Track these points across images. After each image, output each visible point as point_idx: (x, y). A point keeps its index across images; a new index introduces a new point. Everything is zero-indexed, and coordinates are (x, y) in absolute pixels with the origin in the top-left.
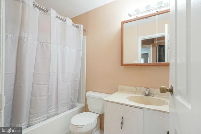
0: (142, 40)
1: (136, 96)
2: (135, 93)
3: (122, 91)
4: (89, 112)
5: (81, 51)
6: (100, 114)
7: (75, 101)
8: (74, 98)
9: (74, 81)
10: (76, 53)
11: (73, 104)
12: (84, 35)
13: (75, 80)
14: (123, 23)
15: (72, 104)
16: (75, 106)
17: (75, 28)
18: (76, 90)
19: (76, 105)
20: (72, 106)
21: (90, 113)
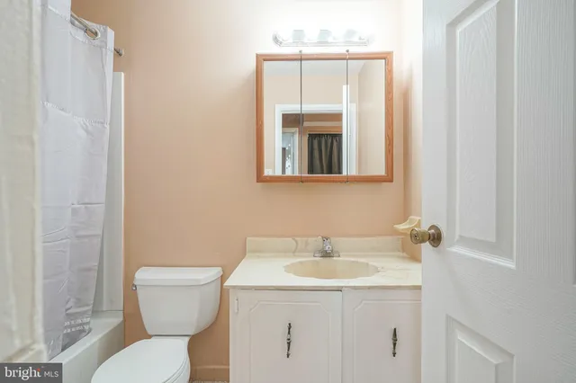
0: (283, 115)
1: (301, 263)
2: (295, 252)
3: (259, 251)
4: (150, 337)
5: (108, 127)
6: (191, 333)
7: (85, 312)
8: (79, 303)
9: (78, 237)
10: (87, 131)
11: (75, 326)
12: (116, 68)
13: (82, 233)
14: (262, 59)
15: (71, 327)
16: (83, 331)
17: (80, 35)
18: (89, 270)
19: (87, 327)
20: (67, 334)
21: (153, 339)
